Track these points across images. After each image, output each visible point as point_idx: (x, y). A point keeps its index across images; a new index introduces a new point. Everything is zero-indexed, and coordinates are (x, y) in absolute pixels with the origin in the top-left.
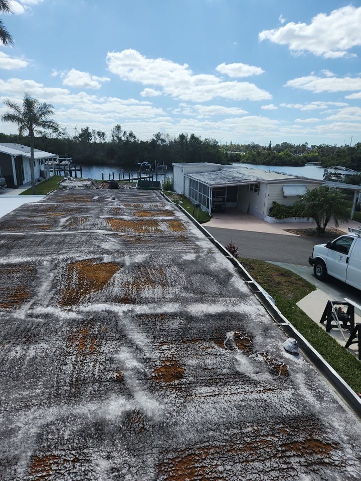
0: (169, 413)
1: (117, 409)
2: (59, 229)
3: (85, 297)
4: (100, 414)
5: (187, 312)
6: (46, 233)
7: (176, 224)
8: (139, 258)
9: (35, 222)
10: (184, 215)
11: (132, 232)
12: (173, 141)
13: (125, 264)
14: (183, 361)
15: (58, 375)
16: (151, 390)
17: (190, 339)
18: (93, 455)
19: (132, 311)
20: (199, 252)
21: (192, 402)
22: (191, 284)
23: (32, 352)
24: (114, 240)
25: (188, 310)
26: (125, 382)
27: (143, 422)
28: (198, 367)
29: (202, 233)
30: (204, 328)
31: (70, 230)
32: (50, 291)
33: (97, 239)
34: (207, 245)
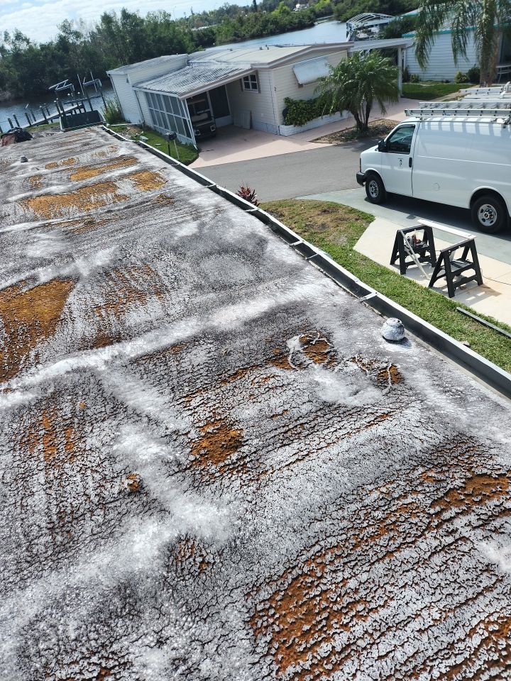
0: (240, 518)
1: (148, 545)
3: (28, 357)
4: (121, 569)
5: (213, 328)
7: (147, 178)
8: (102, 257)
10: (154, 156)
11: (74, 212)
12: (95, 31)
13: (81, 274)
14: (234, 416)
15: (22, 519)
16: (197, 486)
17: (232, 372)
18: (131, 650)
19: (120, 356)
20: (201, 217)
21: (271, 483)
22: (206, 277)
24: (48, 237)
25: (215, 324)
26: (146, 489)
27: (201, 551)
28: (262, 417)
29: (195, 182)
30: (248, 345)
33: (15, 243)
34: (210, 200)
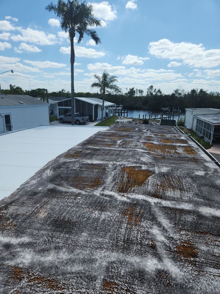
0: (187, 279)
1: (152, 266)
2: (117, 147)
3: (131, 189)
4: (142, 266)
5: (198, 212)
6: (110, 148)
7: (189, 149)
8: (164, 170)
9: (104, 142)
10: (195, 143)
11: (159, 152)
12: (187, 94)
13: (155, 172)
14: (197, 246)
15: (117, 234)
16: (175, 259)
17: (201, 231)
18: (138, 291)
19: (160, 203)
20: (208, 171)
21: (204, 276)
22: (201, 192)
23: (103, 217)
24: (148, 156)
25: (200, 211)
26: (156, 249)
27: (169, 279)
28: (208, 252)
29: (209, 157)
30: (211, 225)
31: (123, 148)
32: (112, 182)
33: (138, 155)
34: (214, 166)
